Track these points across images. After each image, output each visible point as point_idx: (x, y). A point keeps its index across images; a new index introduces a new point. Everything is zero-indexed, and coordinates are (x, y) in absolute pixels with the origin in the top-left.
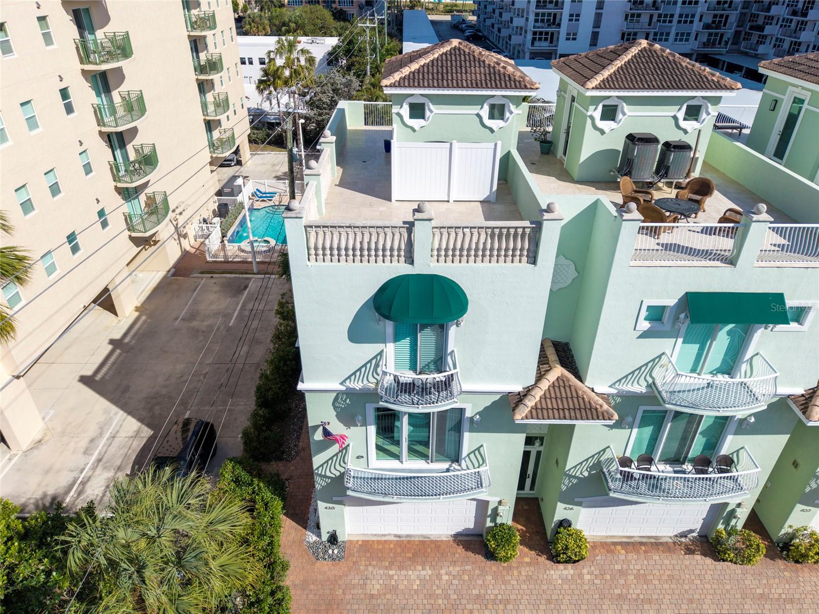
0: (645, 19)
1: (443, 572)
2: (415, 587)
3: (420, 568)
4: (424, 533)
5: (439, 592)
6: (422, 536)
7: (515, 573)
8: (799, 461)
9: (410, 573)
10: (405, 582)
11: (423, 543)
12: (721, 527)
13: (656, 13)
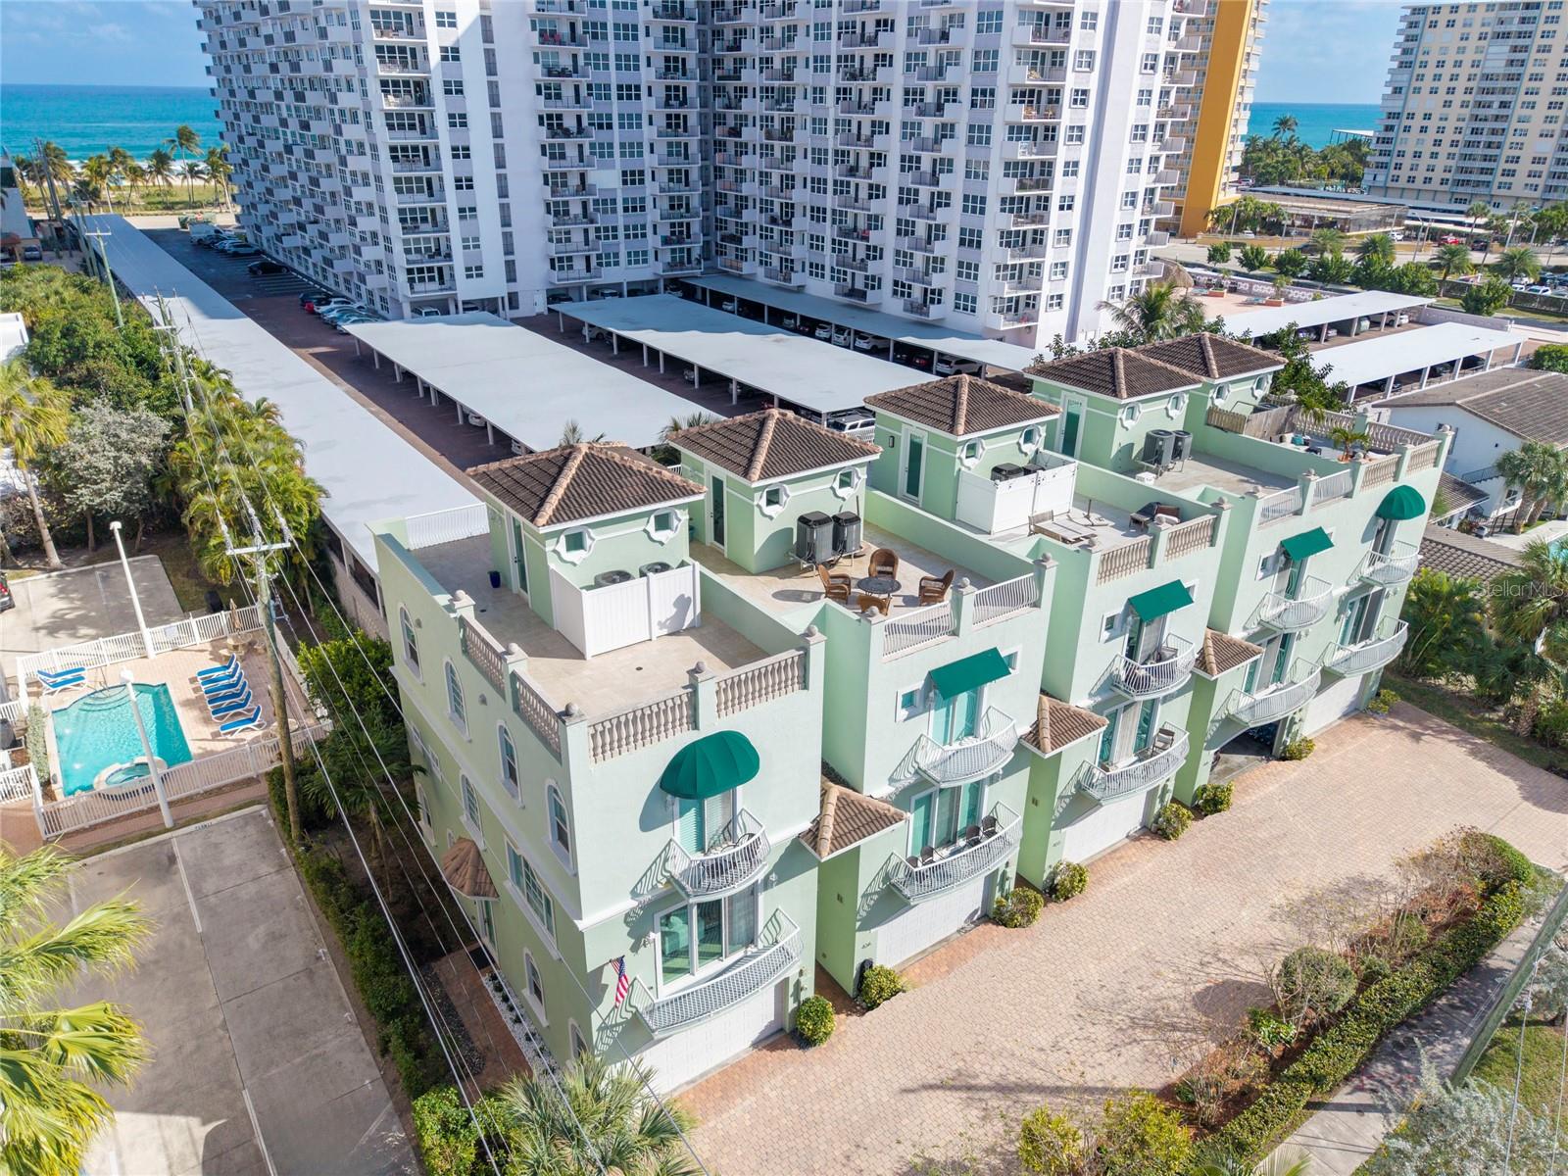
0: (577, 237)
1: (767, 1089)
2: (748, 1123)
3: (738, 1101)
4: (718, 1062)
5: (776, 1112)
6: (718, 1066)
7: (840, 1047)
8: (1037, 797)
9: (732, 1112)
10: (734, 1124)
11: (724, 1073)
12: (998, 895)
13: (591, 227)
